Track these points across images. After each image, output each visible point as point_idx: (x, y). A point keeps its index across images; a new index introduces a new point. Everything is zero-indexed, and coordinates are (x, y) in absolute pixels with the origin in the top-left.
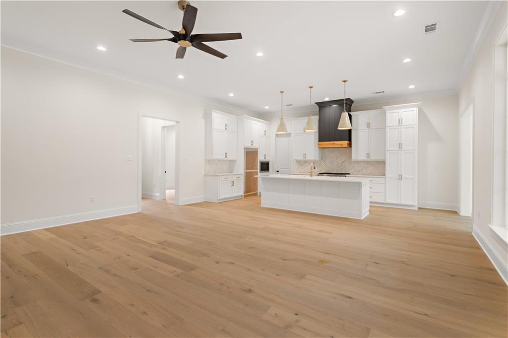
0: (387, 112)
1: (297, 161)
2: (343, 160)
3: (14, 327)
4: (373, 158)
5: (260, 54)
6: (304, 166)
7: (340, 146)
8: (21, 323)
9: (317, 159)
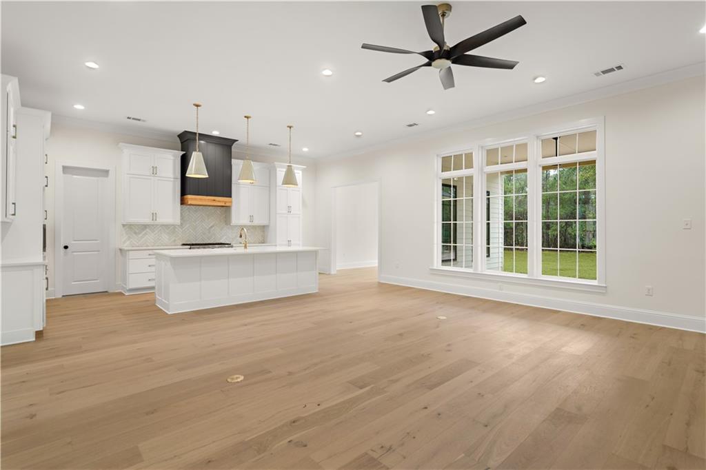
0: (278, 169)
1: (124, 225)
2: (212, 224)
3: (674, 449)
4: (257, 222)
5: (327, 72)
6: (141, 235)
7: (223, 205)
8: (665, 447)
9: (178, 221)
